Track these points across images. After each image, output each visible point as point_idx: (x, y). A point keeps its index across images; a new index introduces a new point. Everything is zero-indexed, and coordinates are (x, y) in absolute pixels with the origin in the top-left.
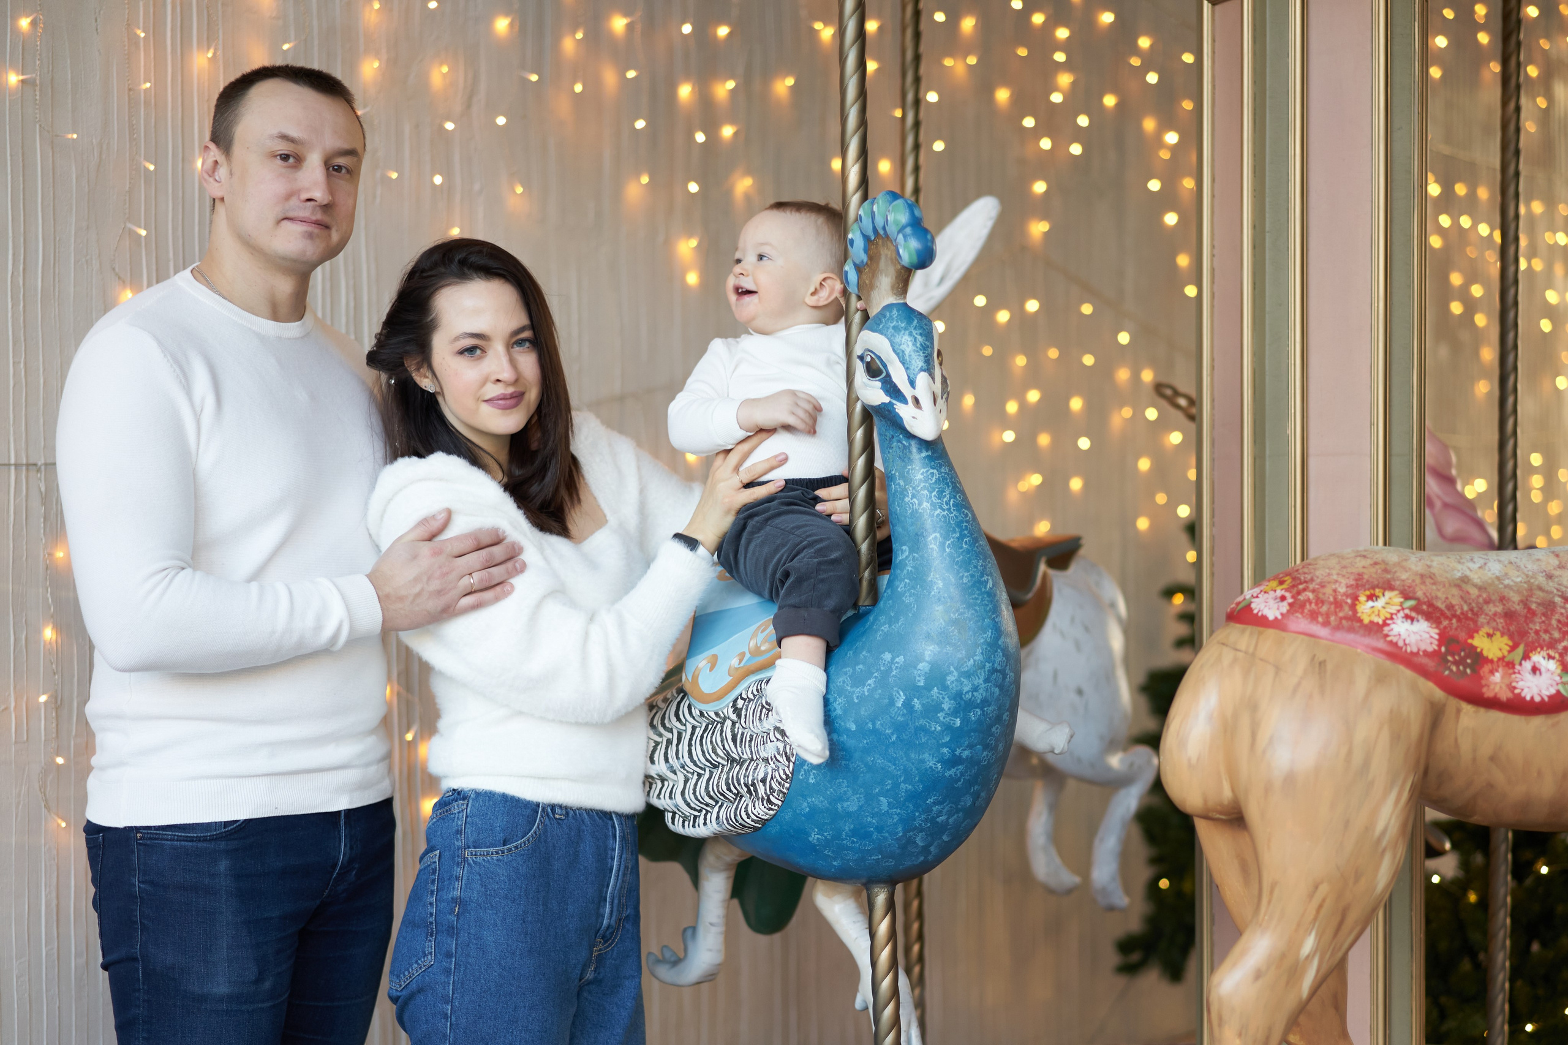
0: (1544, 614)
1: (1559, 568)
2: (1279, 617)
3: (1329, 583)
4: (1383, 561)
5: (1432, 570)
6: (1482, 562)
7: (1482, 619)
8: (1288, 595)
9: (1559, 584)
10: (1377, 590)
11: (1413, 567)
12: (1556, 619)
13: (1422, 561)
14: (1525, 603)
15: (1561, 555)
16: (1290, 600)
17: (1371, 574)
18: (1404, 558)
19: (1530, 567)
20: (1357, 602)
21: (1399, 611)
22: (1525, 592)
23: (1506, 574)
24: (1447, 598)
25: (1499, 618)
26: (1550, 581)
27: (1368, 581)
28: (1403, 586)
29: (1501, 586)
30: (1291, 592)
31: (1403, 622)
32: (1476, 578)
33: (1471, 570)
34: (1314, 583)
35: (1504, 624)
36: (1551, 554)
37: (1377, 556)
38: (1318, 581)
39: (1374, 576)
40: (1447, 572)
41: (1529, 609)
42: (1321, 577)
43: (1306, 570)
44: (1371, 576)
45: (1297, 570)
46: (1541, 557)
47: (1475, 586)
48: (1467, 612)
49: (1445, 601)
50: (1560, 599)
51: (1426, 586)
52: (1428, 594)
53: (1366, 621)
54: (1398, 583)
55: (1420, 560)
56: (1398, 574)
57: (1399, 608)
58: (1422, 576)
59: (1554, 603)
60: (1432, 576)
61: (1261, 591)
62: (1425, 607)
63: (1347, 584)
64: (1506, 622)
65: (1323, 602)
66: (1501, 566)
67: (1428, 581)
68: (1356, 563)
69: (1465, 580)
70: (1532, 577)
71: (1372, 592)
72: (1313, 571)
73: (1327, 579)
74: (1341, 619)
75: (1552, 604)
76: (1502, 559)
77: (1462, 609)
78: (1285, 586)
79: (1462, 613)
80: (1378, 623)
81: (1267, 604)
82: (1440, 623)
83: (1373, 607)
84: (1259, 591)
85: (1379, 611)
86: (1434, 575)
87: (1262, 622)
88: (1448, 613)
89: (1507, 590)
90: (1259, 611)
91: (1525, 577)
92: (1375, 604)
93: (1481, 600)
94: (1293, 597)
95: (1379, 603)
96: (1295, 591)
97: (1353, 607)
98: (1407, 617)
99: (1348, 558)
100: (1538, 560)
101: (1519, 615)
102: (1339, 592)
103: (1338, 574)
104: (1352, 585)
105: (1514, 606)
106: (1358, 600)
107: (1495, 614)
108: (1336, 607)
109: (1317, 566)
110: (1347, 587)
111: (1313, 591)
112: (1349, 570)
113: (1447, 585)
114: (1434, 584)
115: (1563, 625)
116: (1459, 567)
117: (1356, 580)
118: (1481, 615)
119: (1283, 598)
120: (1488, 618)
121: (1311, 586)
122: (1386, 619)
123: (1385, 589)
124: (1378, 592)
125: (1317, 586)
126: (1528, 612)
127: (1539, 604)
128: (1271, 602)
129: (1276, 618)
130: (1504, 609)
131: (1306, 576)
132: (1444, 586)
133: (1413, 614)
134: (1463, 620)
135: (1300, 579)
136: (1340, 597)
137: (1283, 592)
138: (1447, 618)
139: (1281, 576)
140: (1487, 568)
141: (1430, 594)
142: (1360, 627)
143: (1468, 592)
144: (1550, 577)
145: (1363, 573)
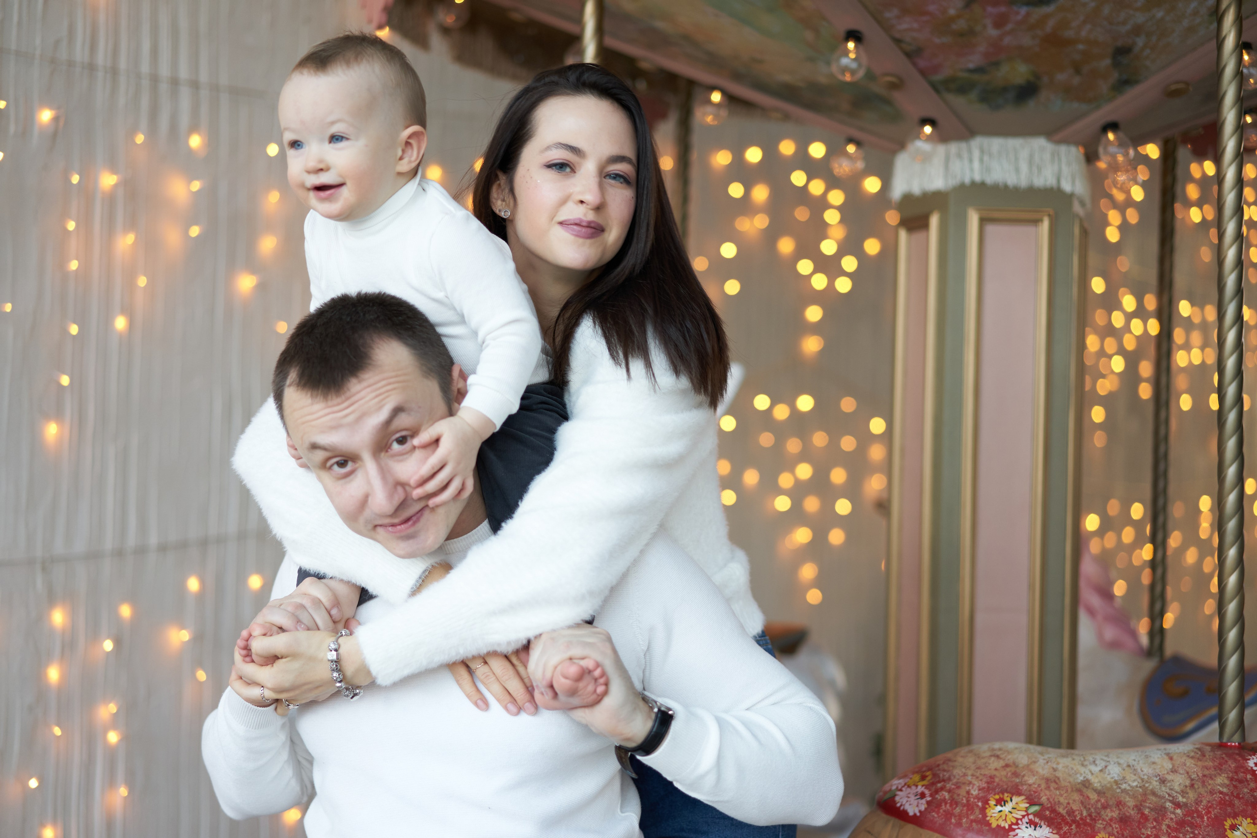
0: (1155, 820)
1: (1172, 772)
2: (918, 814)
3: (964, 783)
4: (1014, 763)
5: (1058, 774)
6: (1103, 764)
7: (1099, 825)
8: (927, 792)
9: (1171, 789)
10: (1006, 795)
11: (1040, 771)
12: (1166, 825)
13: (1049, 764)
14: (1139, 808)
15: (1175, 757)
16: (929, 799)
17: (1002, 776)
18: (1033, 759)
19: (1145, 770)
20: (987, 806)
21: (1024, 816)
22: (1139, 796)
23: (1124, 778)
24: (1068, 803)
25: (1115, 823)
26: (1163, 785)
27: (998, 785)
28: (1030, 791)
29: (1118, 790)
30: (930, 790)
31: (1027, 827)
32: (1096, 782)
33: (1092, 774)
34: (951, 783)
35: (1119, 829)
36: (1165, 757)
37: (1009, 757)
38: (955, 781)
39: (1004, 779)
40: (1070, 776)
41: (1143, 814)
42: (957, 777)
43: (945, 767)
44: (1001, 780)
45: (938, 765)
46: (1157, 760)
47: (1095, 790)
48: (1086, 817)
49: (1066, 807)
50: (1170, 804)
51: (1050, 791)
52: (1051, 800)
53: (994, 825)
54: (1025, 787)
55: (1047, 762)
56: (1026, 778)
57: (1024, 813)
58: (1048, 780)
59: (1165, 808)
60: (1056, 780)
61: (905, 784)
62: (1048, 813)
63: (979, 786)
64: (1120, 827)
65: (957, 804)
66: (1120, 769)
67: (1053, 785)
68: (989, 764)
69: (1086, 784)
70: (1147, 782)
71: (1001, 796)
72: (951, 768)
73: (962, 779)
74: (972, 821)
75: (1163, 810)
76: (1122, 761)
77: (1082, 814)
78: (925, 782)
79: (1081, 819)
80: (1004, 827)
81: (909, 799)
82: (1061, 828)
83: (1001, 811)
84: (903, 784)
85: (1006, 815)
86: (1059, 779)
87: (901, 815)
88: (1069, 819)
89: (1123, 795)
90: (901, 805)
91: (1140, 781)
92: (1003, 809)
93: (1099, 805)
94: (931, 795)
95: (1007, 808)
96: (933, 789)
97: (983, 810)
98: (1031, 823)
99: (983, 758)
100: (1154, 763)
101: (1133, 820)
102: (972, 794)
103: (973, 775)
104: (984, 788)
105: (1130, 811)
106: (988, 804)
107: (1111, 820)
108: (968, 810)
109: (956, 764)
110: (979, 790)
111: (949, 791)
112: (983, 772)
113: (1069, 790)
114: (1057, 789)
115: (1171, 830)
116: (1082, 770)
117: (988, 783)
118: (1099, 820)
119: (923, 796)
120: (1105, 823)
121: (948, 786)
122: (1013, 824)
123: (1013, 794)
124: (1006, 796)
125: (953, 787)
126: (1141, 817)
127: (1151, 809)
128: (913, 798)
129: (915, 815)
130: (1119, 814)
131: (945, 773)
132: (1067, 791)
133: (1037, 820)
134: (1082, 826)
135: (939, 777)
136: (972, 800)
137: (923, 789)
138: (1067, 823)
139: (924, 769)
140: (1107, 770)
141: (1054, 800)
142: (988, 831)
143: (1088, 797)
144: (1163, 781)
145: (995, 775)
